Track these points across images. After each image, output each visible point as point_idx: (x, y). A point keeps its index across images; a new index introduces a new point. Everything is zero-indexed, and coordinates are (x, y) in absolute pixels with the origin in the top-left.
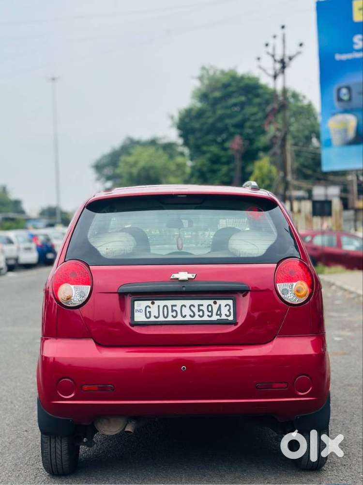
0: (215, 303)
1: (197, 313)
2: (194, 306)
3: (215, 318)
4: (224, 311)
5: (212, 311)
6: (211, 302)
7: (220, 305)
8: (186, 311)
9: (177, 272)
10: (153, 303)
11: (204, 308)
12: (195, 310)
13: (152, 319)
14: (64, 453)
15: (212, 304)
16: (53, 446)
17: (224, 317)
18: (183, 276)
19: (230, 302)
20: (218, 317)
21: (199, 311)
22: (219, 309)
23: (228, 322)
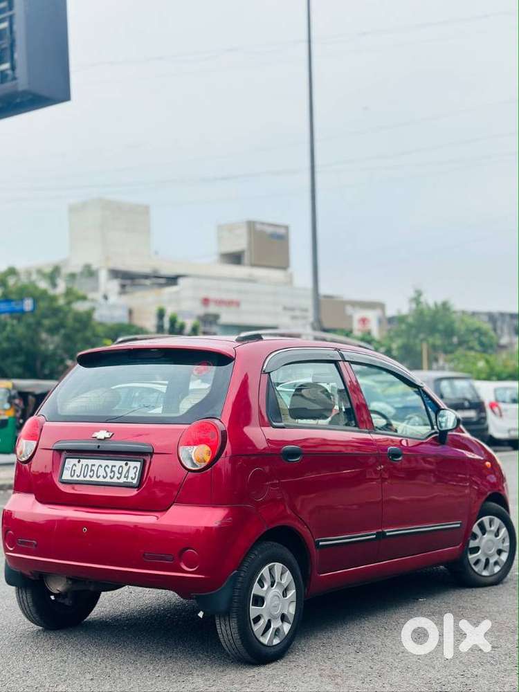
0: (126, 464)
1: (109, 474)
2: (108, 467)
3: (123, 480)
4: (132, 474)
5: (121, 474)
6: (123, 463)
7: (130, 467)
8: (101, 472)
9: (98, 430)
10: (79, 462)
11: (116, 469)
12: (108, 470)
13: (75, 478)
14: (30, 604)
15: (124, 465)
16: (21, 596)
17: (129, 480)
18: (102, 435)
19: (138, 464)
20: (125, 480)
21: (111, 472)
22: (128, 471)
23: (131, 485)
